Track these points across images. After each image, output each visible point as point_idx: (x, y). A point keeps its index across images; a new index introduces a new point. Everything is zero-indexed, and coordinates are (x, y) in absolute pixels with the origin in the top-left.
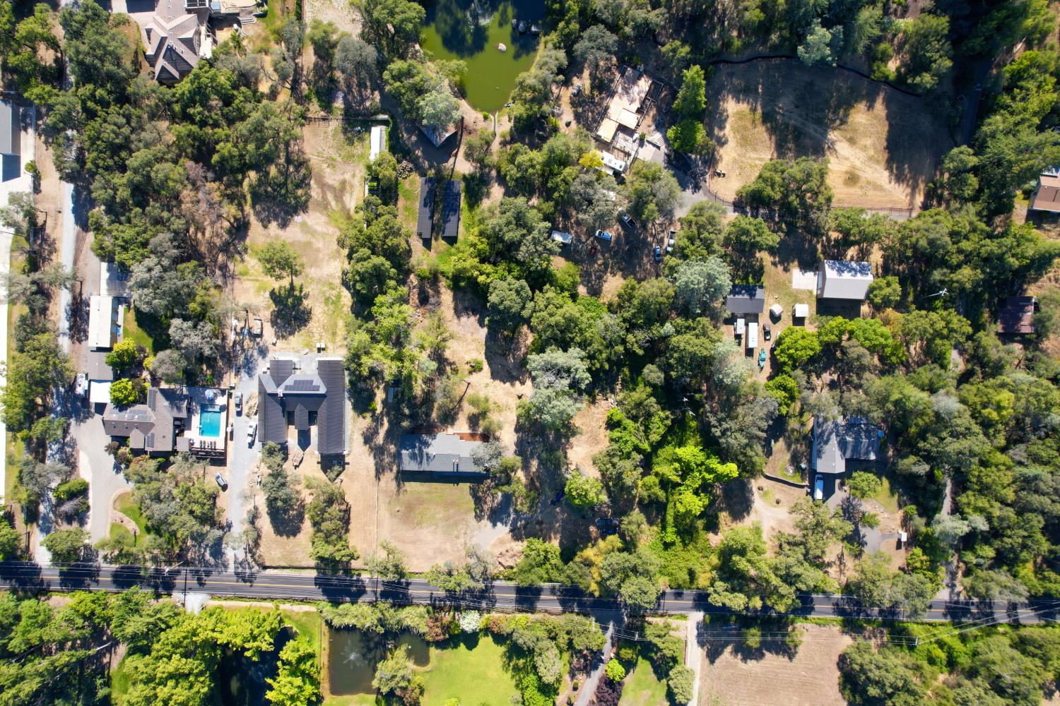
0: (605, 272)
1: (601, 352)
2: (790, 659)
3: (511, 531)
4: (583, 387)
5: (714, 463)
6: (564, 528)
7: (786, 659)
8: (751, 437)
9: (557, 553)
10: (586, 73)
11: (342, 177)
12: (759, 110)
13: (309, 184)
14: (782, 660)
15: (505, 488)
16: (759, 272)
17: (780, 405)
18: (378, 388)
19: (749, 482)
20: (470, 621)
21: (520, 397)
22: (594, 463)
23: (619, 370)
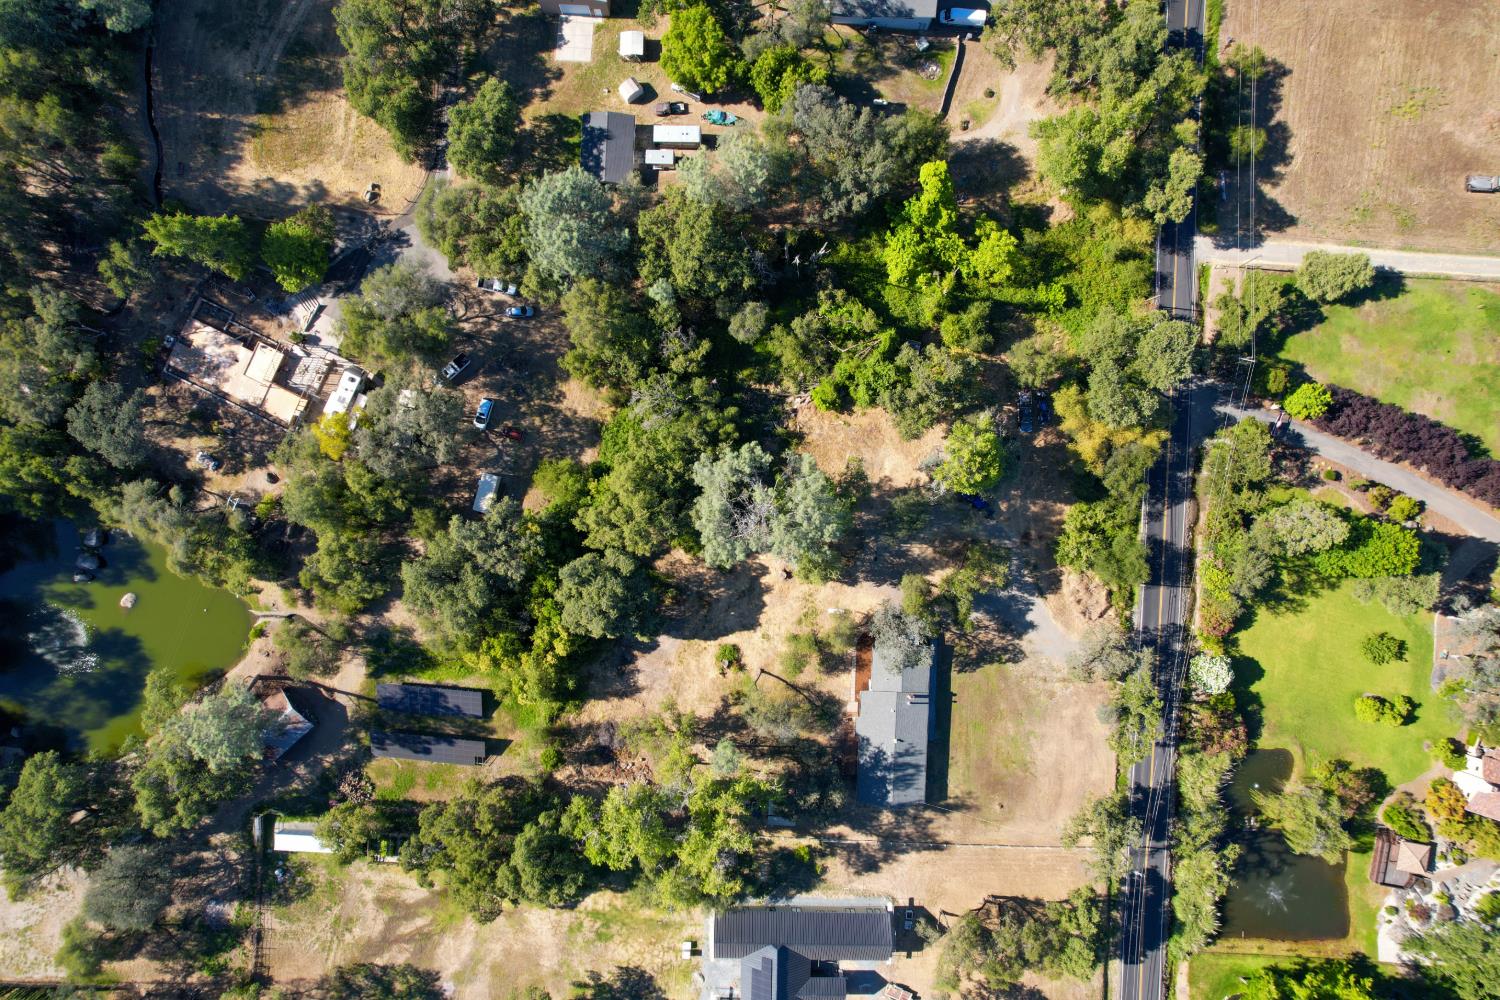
0: (557, 413)
1: (706, 421)
2: (1286, 73)
3: (1042, 594)
4: (768, 458)
5: (918, 208)
6: (1038, 495)
7: (1285, 80)
8: (869, 137)
9: (1084, 507)
10: (180, 444)
11: (371, 906)
12: (254, 119)
13: (384, 968)
14: (1288, 88)
15: (963, 607)
16: (561, 124)
17: (808, 81)
18: (769, 843)
19: (954, 146)
20: (1212, 675)
21: (789, 575)
22: (916, 437)
23: (740, 388)
